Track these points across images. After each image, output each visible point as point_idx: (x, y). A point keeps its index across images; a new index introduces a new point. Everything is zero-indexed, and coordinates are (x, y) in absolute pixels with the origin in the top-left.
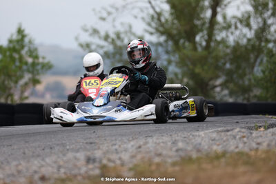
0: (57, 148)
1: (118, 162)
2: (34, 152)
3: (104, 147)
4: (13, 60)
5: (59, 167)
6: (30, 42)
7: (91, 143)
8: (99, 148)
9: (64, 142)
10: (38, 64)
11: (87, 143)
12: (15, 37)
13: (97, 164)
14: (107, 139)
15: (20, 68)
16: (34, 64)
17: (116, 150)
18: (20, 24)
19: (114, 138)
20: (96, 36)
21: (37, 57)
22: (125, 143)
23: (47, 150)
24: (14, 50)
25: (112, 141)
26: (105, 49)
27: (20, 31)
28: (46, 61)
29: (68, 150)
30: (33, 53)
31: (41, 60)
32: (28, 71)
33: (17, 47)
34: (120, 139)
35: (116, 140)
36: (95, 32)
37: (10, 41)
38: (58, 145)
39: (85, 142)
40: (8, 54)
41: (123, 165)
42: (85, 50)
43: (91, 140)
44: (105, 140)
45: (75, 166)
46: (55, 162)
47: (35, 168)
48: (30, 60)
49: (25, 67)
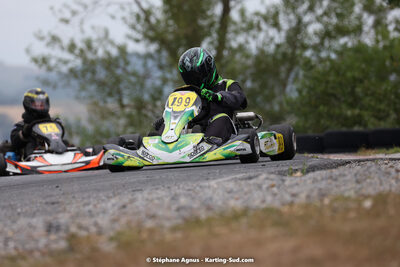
1: (93, 229)
3: (73, 209)
5: (6, 241)
7: (53, 203)
8: (64, 210)
9: (12, 203)
11: (47, 203)
13: (62, 234)
17: (90, 211)
19: (86, 195)
20: (57, 46)
22: (103, 201)
25: (83, 198)
26: (70, 65)
29: (19, 214)
34: (95, 195)
35: (89, 197)
36: (55, 39)
39: (44, 201)
41: (100, 233)
42: (40, 66)
43: (53, 199)
44: (74, 197)
45: (31, 237)
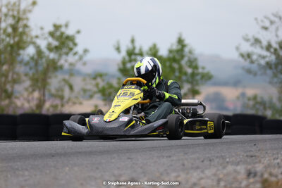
0: (216, 161)
2: (192, 164)
4: (173, 70)
6: (190, 52)
10: (198, 74)
12: (175, 47)
14: (269, 152)
15: (179, 78)
16: (193, 75)
18: (181, 34)
21: (196, 67)
23: (207, 162)
24: (174, 60)
27: (180, 41)
28: (206, 71)
30: (193, 63)
31: (200, 70)
32: (188, 81)
33: (177, 57)
37: (171, 51)
38: (217, 157)
40: (168, 64)
46: (215, 175)
47: (194, 180)
48: (189, 71)
49: (184, 78)
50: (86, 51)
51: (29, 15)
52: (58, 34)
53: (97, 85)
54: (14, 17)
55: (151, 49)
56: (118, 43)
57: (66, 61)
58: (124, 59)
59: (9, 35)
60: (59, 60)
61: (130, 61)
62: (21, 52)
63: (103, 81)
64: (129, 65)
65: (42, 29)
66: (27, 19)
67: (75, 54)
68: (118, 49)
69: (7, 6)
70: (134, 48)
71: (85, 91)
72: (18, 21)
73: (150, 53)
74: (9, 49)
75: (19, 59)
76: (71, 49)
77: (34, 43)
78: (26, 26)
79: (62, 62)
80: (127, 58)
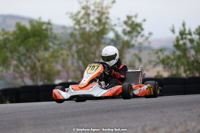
50: (150, 34)
51: (110, 10)
52: (130, 22)
53: (159, 57)
54: (99, 12)
55: (197, 30)
56: (173, 26)
57: (136, 41)
58: (177, 37)
59: (95, 25)
60: (131, 40)
61: (182, 39)
62: (105, 36)
63: (163, 54)
64: (181, 42)
65: (119, 19)
66: (108, 13)
67: (142, 36)
68: (173, 31)
69: (94, 4)
70: (185, 30)
71: (150, 62)
72: (102, 15)
73: (196, 32)
74: (96, 34)
75: (103, 41)
76: (139, 33)
77: (113, 30)
78: (107, 18)
79: (133, 42)
80: (180, 37)
